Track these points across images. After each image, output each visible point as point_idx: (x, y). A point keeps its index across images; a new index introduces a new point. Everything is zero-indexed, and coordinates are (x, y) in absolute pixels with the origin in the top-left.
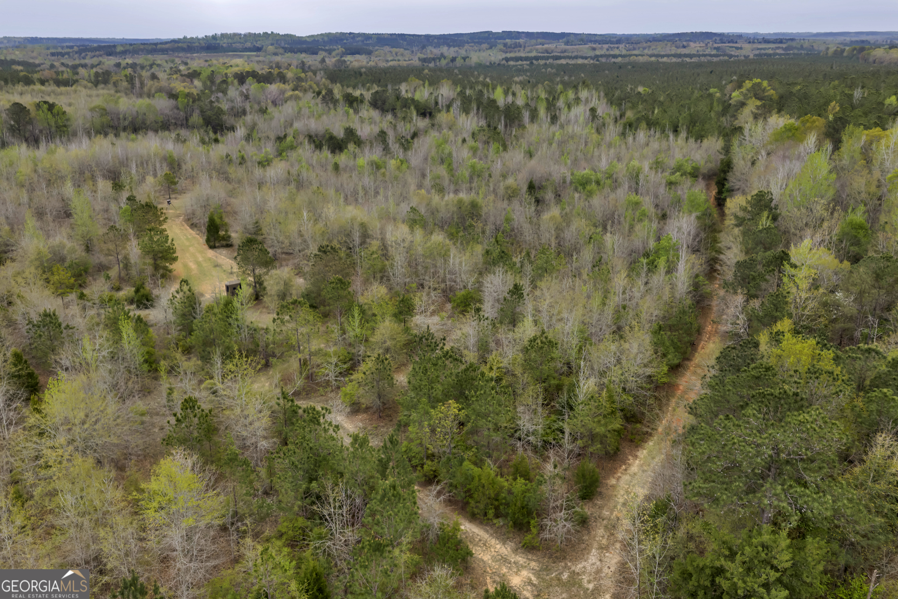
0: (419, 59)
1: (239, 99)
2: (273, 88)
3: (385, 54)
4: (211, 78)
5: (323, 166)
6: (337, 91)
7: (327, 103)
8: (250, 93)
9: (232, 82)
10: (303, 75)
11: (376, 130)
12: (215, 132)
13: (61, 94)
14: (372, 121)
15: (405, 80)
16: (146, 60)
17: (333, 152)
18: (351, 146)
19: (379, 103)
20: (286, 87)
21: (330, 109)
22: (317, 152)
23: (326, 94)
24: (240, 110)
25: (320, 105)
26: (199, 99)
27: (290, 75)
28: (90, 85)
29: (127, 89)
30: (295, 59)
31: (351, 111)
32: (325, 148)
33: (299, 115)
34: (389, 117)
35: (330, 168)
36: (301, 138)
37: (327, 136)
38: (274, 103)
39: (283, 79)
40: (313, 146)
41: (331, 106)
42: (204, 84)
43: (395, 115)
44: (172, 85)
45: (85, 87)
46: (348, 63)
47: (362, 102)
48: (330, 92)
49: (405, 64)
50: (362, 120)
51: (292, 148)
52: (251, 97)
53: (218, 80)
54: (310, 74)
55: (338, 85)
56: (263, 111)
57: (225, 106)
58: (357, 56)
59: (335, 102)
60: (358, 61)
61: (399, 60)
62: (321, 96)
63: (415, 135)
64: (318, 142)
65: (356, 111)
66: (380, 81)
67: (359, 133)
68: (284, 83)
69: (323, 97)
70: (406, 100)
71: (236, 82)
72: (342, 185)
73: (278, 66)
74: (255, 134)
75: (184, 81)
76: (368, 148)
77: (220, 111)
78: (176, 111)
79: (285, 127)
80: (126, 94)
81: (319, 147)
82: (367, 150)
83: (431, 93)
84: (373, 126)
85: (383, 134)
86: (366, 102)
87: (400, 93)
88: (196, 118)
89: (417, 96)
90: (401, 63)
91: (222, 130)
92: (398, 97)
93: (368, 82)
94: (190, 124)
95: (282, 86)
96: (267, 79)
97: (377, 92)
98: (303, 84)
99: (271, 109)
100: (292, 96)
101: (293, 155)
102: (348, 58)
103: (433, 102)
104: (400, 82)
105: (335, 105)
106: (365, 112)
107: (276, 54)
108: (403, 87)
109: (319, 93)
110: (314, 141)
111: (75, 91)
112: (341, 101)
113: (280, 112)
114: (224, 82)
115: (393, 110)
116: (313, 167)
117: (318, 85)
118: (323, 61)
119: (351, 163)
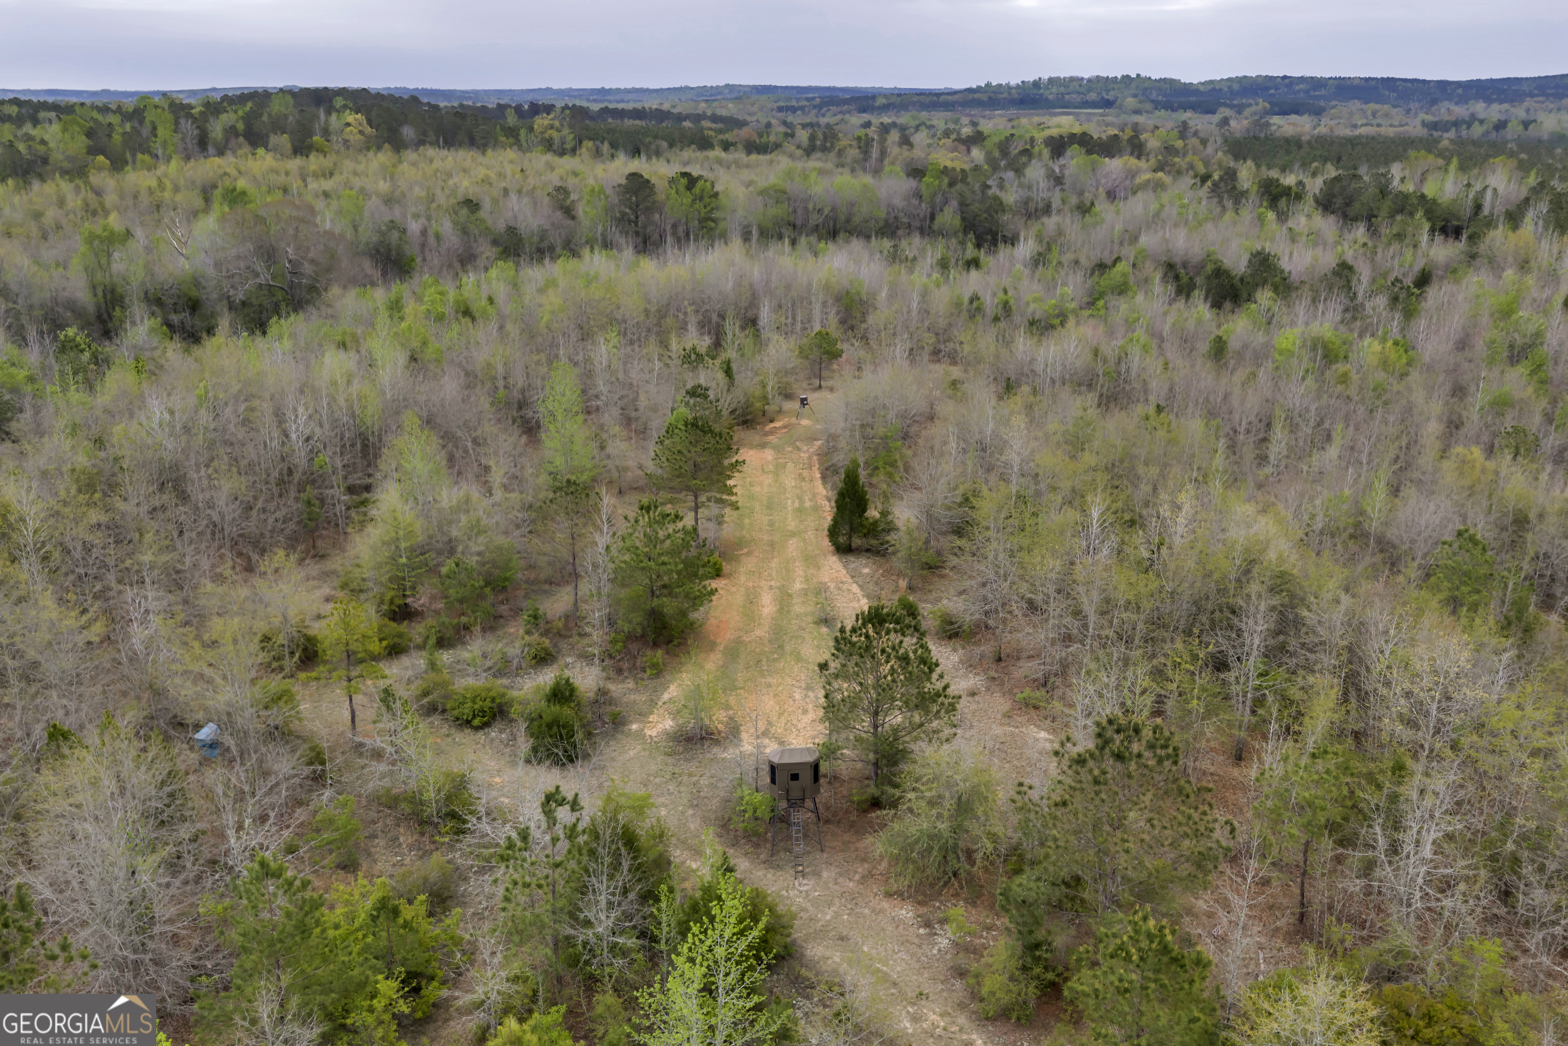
0: (1424, 124)
1: (1043, 184)
2: (1114, 166)
3: (1351, 114)
4: (1004, 146)
5: (1186, 341)
6: (1246, 174)
7: (1221, 199)
8: (1067, 172)
9: (1040, 154)
10: (1179, 144)
11: (1328, 260)
12: (978, 246)
13: (747, 166)
14: (1316, 239)
15: (1398, 158)
16: (914, 118)
17: (1217, 305)
18: (1264, 297)
19: (1339, 201)
20: (1143, 164)
21: (1224, 208)
22: (1181, 304)
23: (1221, 178)
24: (1040, 206)
25: (1204, 203)
26: (964, 180)
27: (1153, 143)
28: (799, 152)
29: (856, 161)
30: (1168, 121)
31: (1271, 215)
32: (1198, 295)
33: (1155, 220)
34: (1360, 232)
35: (1204, 347)
36: (1148, 268)
37: (1209, 268)
38: (1111, 195)
39: (1137, 148)
40: (1171, 288)
41: (1229, 204)
42: (988, 154)
43: (1373, 231)
44: (933, 156)
45: (791, 156)
46: (1274, 128)
47: (1299, 197)
48: (1231, 175)
49: (1391, 132)
50: (1293, 237)
51: (1122, 290)
52: (1068, 182)
53: (1014, 151)
54: (1194, 141)
55: (1250, 163)
56: (1084, 209)
57: (1011, 197)
58: (1294, 118)
59: (1238, 196)
60: (1294, 124)
61: (1379, 125)
62: (1209, 183)
63: (1424, 280)
64: (1185, 280)
65: (1282, 217)
66: (1339, 160)
67: (1285, 264)
68: (1139, 158)
69: (1215, 185)
70: (1406, 196)
71: (1046, 153)
72: (1226, 397)
73: (1136, 128)
74: (1054, 256)
75: (955, 150)
76: (1306, 301)
77: (999, 206)
78: (915, 202)
79: (1121, 243)
80: (853, 170)
81: (1184, 290)
82: (1301, 309)
83: (1469, 185)
84: (1319, 251)
85: (1344, 270)
86: (1310, 200)
87: (1389, 181)
88: (949, 217)
89: (1429, 190)
90: (1382, 130)
91: (994, 243)
92: (1383, 192)
93: (1314, 160)
94: (935, 227)
95: (1133, 161)
96: (1109, 148)
97: (1337, 179)
98: (1177, 160)
99: (1102, 207)
100: (1148, 181)
101: (1122, 307)
102: (1276, 120)
103: (1470, 202)
104: (1387, 163)
105: (1237, 202)
106: (1303, 220)
107: (1137, 112)
108: (1396, 170)
109: (1205, 178)
110: (1177, 278)
111: (771, 162)
112: (1253, 196)
113: (1118, 212)
114: (1026, 152)
115: (1370, 218)
116: (1162, 340)
117: (1207, 163)
118: (1225, 121)
119: (1260, 338)
